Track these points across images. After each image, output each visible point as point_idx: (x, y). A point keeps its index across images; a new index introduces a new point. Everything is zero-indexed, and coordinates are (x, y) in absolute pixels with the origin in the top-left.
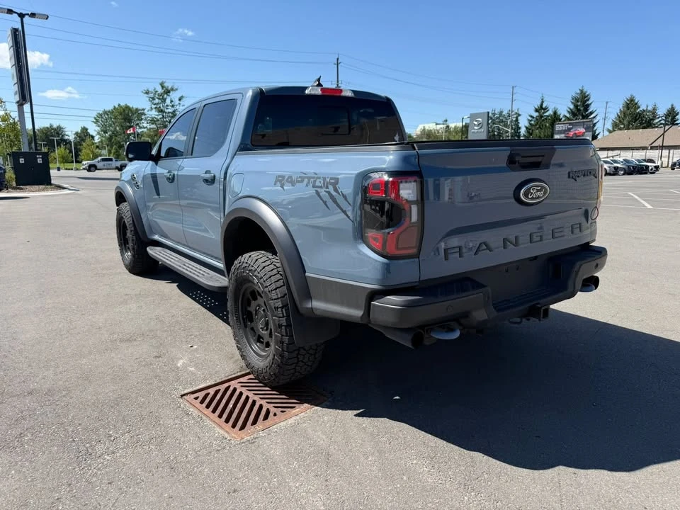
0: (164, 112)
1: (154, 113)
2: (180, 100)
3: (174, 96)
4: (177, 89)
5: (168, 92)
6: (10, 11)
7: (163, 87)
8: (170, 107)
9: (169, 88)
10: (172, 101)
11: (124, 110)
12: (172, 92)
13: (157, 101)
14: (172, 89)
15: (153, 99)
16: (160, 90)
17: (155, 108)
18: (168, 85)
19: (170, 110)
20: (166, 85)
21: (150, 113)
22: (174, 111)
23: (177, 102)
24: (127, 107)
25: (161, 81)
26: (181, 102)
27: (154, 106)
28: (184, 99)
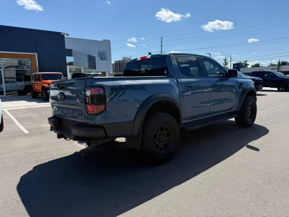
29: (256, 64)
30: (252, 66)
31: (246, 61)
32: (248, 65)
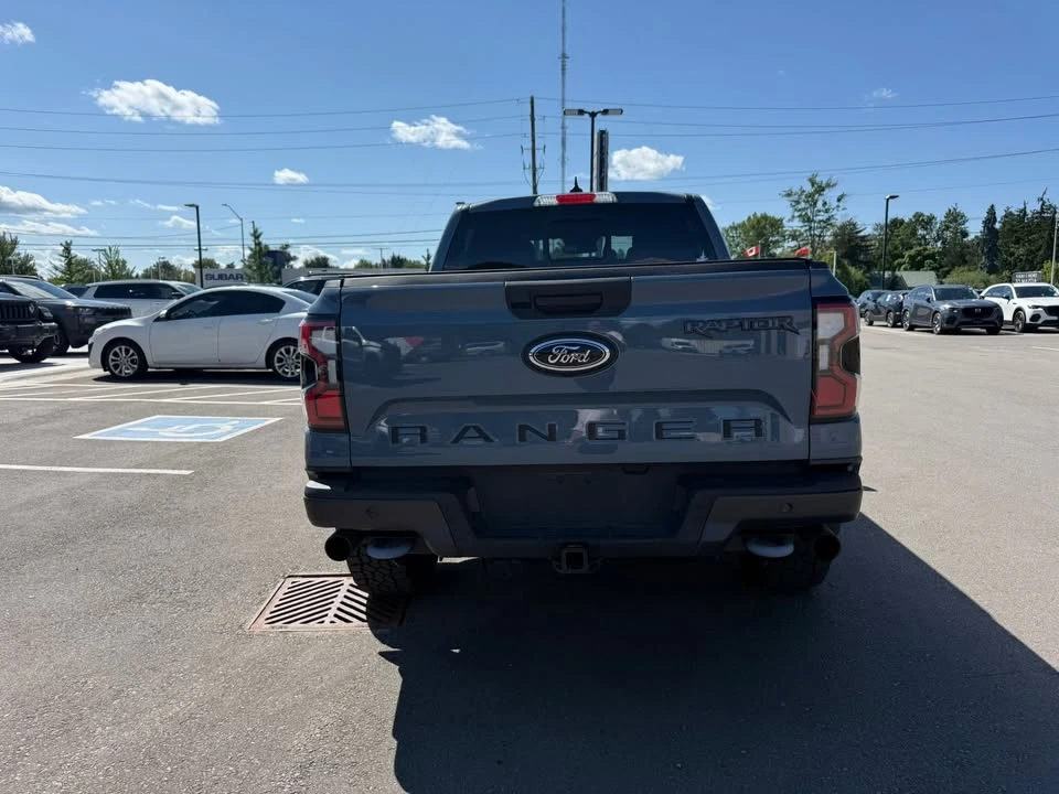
0: (813, 221)
1: (797, 225)
2: (839, 200)
3: (830, 196)
4: (834, 185)
5: (820, 190)
6: (581, 112)
7: (813, 184)
8: (822, 213)
9: (824, 185)
10: (825, 204)
11: (759, 222)
12: (827, 191)
13: (803, 205)
14: (828, 185)
15: (798, 202)
16: (809, 189)
17: (800, 216)
18: (822, 179)
19: (823, 217)
20: (818, 179)
21: (791, 224)
22: (828, 219)
23: (835, 204)
24: (765, 217)
25: (809, 175)
26: (841, 204)
27: (797, 214)
28: (846, 199)
29: (317, 259)
30: (309, 265)
31: (287, 246)
32: (295, 258)
